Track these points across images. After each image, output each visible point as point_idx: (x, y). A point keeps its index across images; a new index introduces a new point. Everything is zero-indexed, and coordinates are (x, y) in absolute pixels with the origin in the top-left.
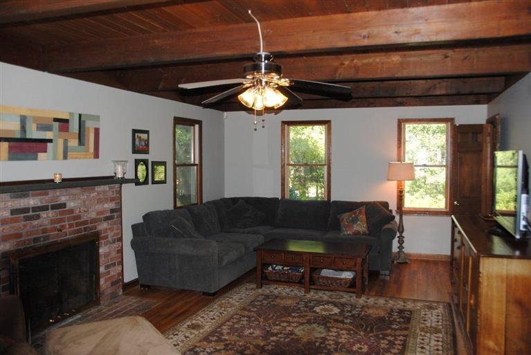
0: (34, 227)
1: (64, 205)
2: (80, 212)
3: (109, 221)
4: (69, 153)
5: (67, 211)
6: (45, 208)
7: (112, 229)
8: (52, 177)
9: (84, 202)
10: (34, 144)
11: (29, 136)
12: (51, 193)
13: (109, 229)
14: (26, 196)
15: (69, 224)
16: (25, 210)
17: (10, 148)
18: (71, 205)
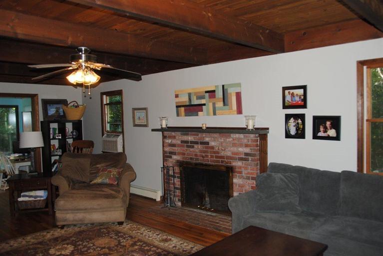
0: (191, 152)
1: (207, 143)
2: (218, 149)
3: (244, 162)
4: (217, 111)
5: (210, 147)
6: (196, 143)
7: (246, 168)
8: (201, 126)
9: (222, 143)
10: (195, 107)
11: (192, 103)
12: (200, 135)
13: (243, 167)
14: (187, 135)
15: (211, 156)
16: (187, 142)
17: (185, 110)
18: (212, 144)
